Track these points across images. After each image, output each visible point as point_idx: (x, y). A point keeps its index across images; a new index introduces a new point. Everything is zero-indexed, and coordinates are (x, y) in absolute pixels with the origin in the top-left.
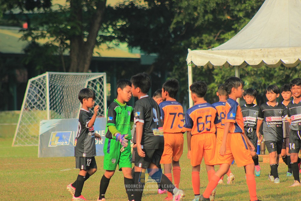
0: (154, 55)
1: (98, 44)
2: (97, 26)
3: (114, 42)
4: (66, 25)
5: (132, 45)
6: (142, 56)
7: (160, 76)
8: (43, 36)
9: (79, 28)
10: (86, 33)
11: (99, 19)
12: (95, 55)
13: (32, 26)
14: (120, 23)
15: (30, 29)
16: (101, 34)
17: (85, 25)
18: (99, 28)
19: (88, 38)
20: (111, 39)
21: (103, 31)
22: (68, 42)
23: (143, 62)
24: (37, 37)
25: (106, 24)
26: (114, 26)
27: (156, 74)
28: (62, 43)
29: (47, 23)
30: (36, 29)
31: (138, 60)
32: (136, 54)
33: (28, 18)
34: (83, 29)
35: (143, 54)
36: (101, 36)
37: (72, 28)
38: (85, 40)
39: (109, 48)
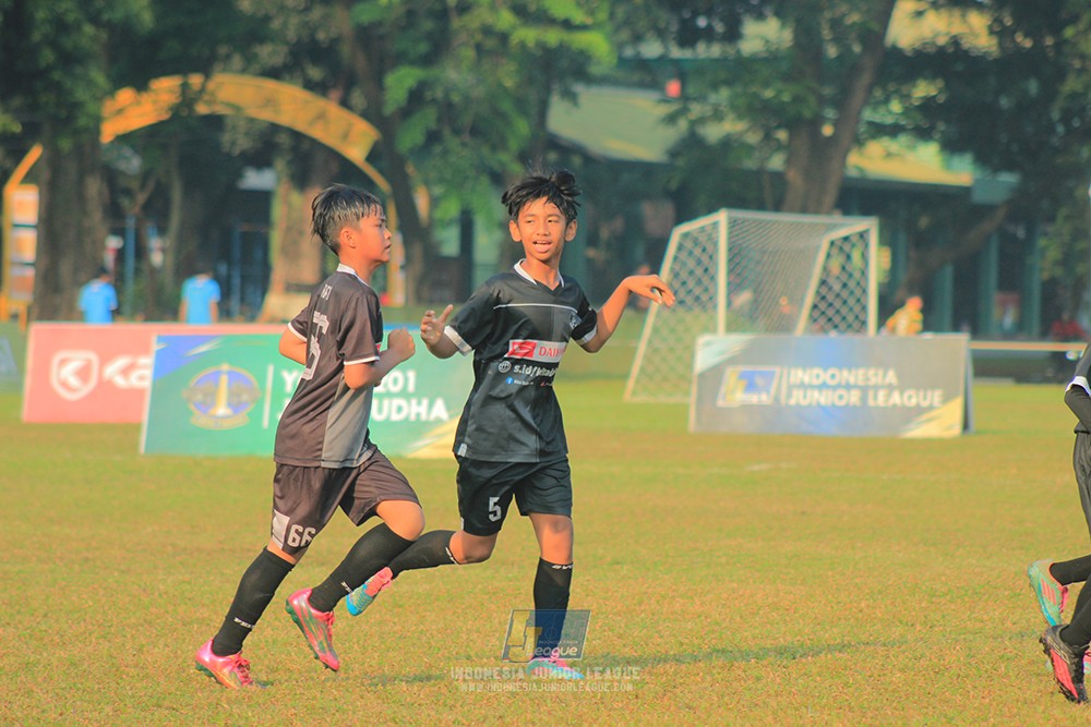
0: (1009, 179)
1: (859, 142)
2: (859, 95)
3: (903, 139)
4: (779, 92)
5: (951, 147)
6: (977, 180)
7: (1021, 233)
8: (718, 116)
9: (812, 101)
10: (830, 113)
11: (866, 78)
12: (852, 173)
13: (691, 90)
14: (923, 90)
15: (685, 98)
16: (871, 119)
17: (828, 91)
18: (866, 102)
19: (836, 124)
20: (893, 131)
21: (875, 109)
22: (782, 135)
23: (979, 197)
24: (702, 120)
25: (884, 88)
26: (905, 97)
27: (1011, 228)
28: (768, 136)
29: (728, 83)
30: (701, 98)
31: (962, 193)
32: (960, 173)
33: (682, 72)
34: (822, 101)
35: (979, 174)
36: (871, 124)
37: (797, 99)
38: (827, 130)
39: (889, 155)
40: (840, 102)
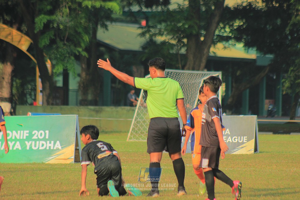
0: (270, 56)
1: (214, 43)
2: (214, 25)
3: (231, 42)
4: (184, 25)
5: (248, 45)
6: (258, 57)
7: (275, 77)
8: (161, 34)
9: (196, 27)
10: (203, 32)
11: (217, 19)
12: (211, 54)
13: (150, 24)
14: (237, 23)
15: (148, 26)
16: (218, 34)
17: (203, 24)
18: (216, 28)
19: (205, 36)
20: (227, 39)
21: (220, 31)
22: (185, 40)
23: (259, 63)
24: (155, 35)
26: (231, 26)
27: (271, 75)
28: (180, 41)
29: (165, 21)
30: (155, 27)
31: (254, 61)
32: (252, 54)
33: (147, 16)
34: (200, 28)
35: (259, 55)
36: (218, 36)
37: (190, 27)
38: (202, 39)
39: (225, 48)
40: (207, 28)
